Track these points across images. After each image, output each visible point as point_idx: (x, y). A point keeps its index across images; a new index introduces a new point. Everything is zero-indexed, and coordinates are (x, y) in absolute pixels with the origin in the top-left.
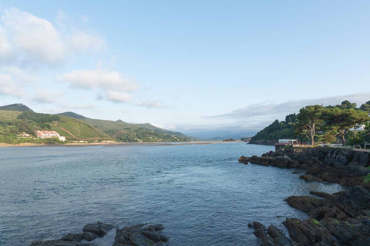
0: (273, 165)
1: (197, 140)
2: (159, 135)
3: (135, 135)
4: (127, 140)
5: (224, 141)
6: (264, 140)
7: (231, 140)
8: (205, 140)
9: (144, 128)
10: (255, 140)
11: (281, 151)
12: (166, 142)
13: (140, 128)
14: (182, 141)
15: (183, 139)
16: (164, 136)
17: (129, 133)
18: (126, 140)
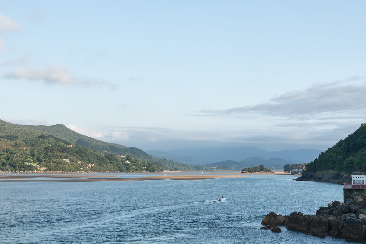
0: (335, 234)
1: (178, 167)
2: (85, 154)
3: (28, 152)
4: (8, 166)
5: (243, 171)
6: (335, 172)
7: (262, 169)
8: (198, 168)
9: (50, 136)
10: (315, 171)
11: (354, 203)
12: (103, 171)
13: (40, 137)
14: (142, 170)
15: (144, 166)
16: (98, 158)
17: (13, 149)
18: (4, 164)
